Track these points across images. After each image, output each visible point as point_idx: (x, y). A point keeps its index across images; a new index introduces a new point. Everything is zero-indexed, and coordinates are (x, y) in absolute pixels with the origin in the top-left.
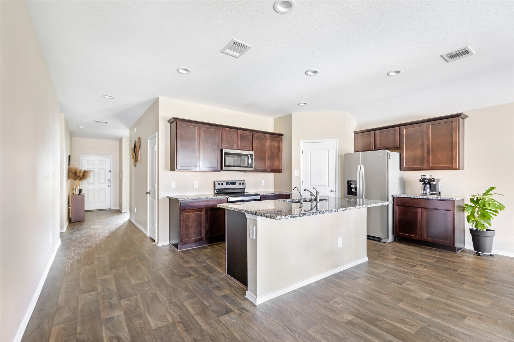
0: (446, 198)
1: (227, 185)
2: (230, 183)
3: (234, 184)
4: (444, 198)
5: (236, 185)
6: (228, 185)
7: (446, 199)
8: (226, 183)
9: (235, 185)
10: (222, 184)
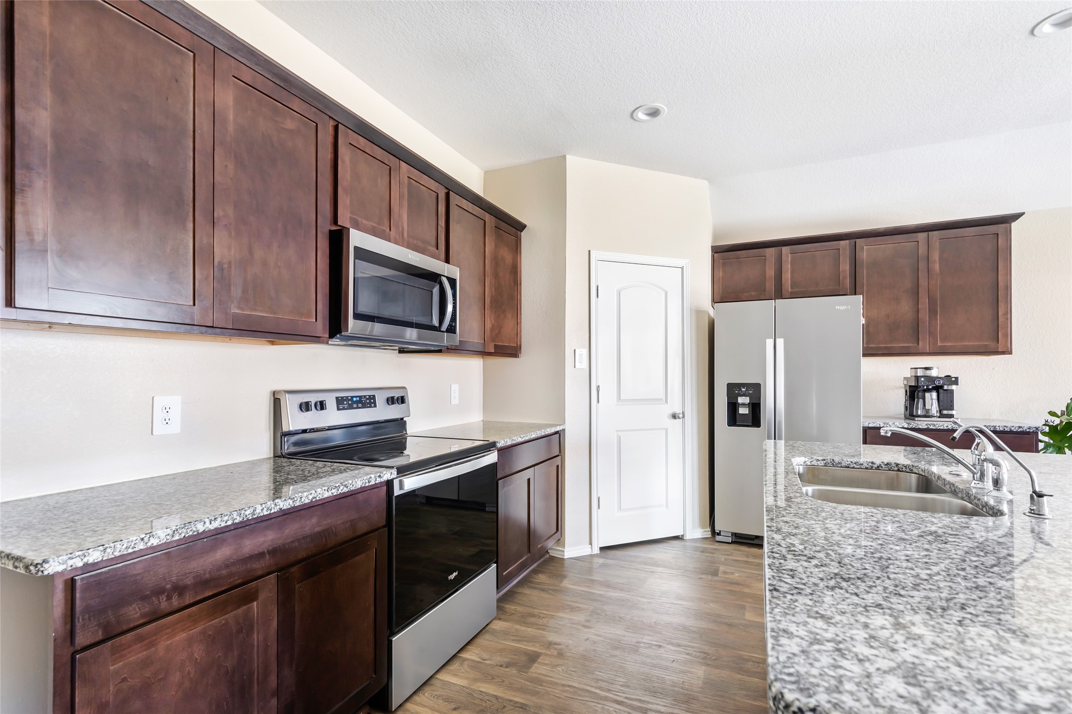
0: (1020, 427)
1: (338, 409)
2: (352, 397)
3: (367, 402)
4: (1013, 429)
5: (375, 406)
6: (344, 409)
7: (1021, 429)
8: (337, 398)
9: (371, 407)
10: (322, 405)
